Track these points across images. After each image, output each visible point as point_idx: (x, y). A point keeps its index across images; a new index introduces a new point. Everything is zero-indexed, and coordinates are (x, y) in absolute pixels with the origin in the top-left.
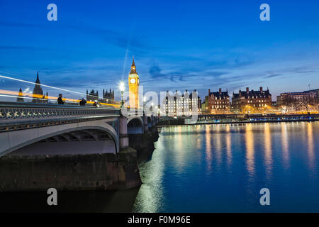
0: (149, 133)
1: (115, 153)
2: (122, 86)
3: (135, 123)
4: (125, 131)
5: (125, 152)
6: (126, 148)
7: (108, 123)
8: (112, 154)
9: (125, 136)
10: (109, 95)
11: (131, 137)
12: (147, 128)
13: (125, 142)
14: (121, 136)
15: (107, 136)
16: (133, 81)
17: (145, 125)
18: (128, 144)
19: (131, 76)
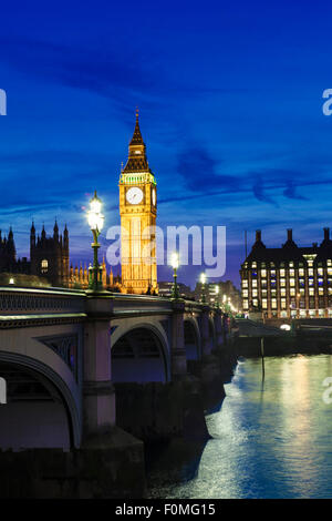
0: (189, 379)
1: (67, 449)
2: (94, 214)
3: (139, 343)
4: (102, 371)
5: (103, 447)
6: (107, 432)
7: (43, 340)
8: (57, 453)
9: (102, 391)
10: (51, 247)
11: (126, 395)
12: (182, 362)
13: (105, 410)
14: (90, 390)
15: (40, 389)
16: (135, 196)
17: (175, 353)
18: (112, 420)
19: (127, 178)
